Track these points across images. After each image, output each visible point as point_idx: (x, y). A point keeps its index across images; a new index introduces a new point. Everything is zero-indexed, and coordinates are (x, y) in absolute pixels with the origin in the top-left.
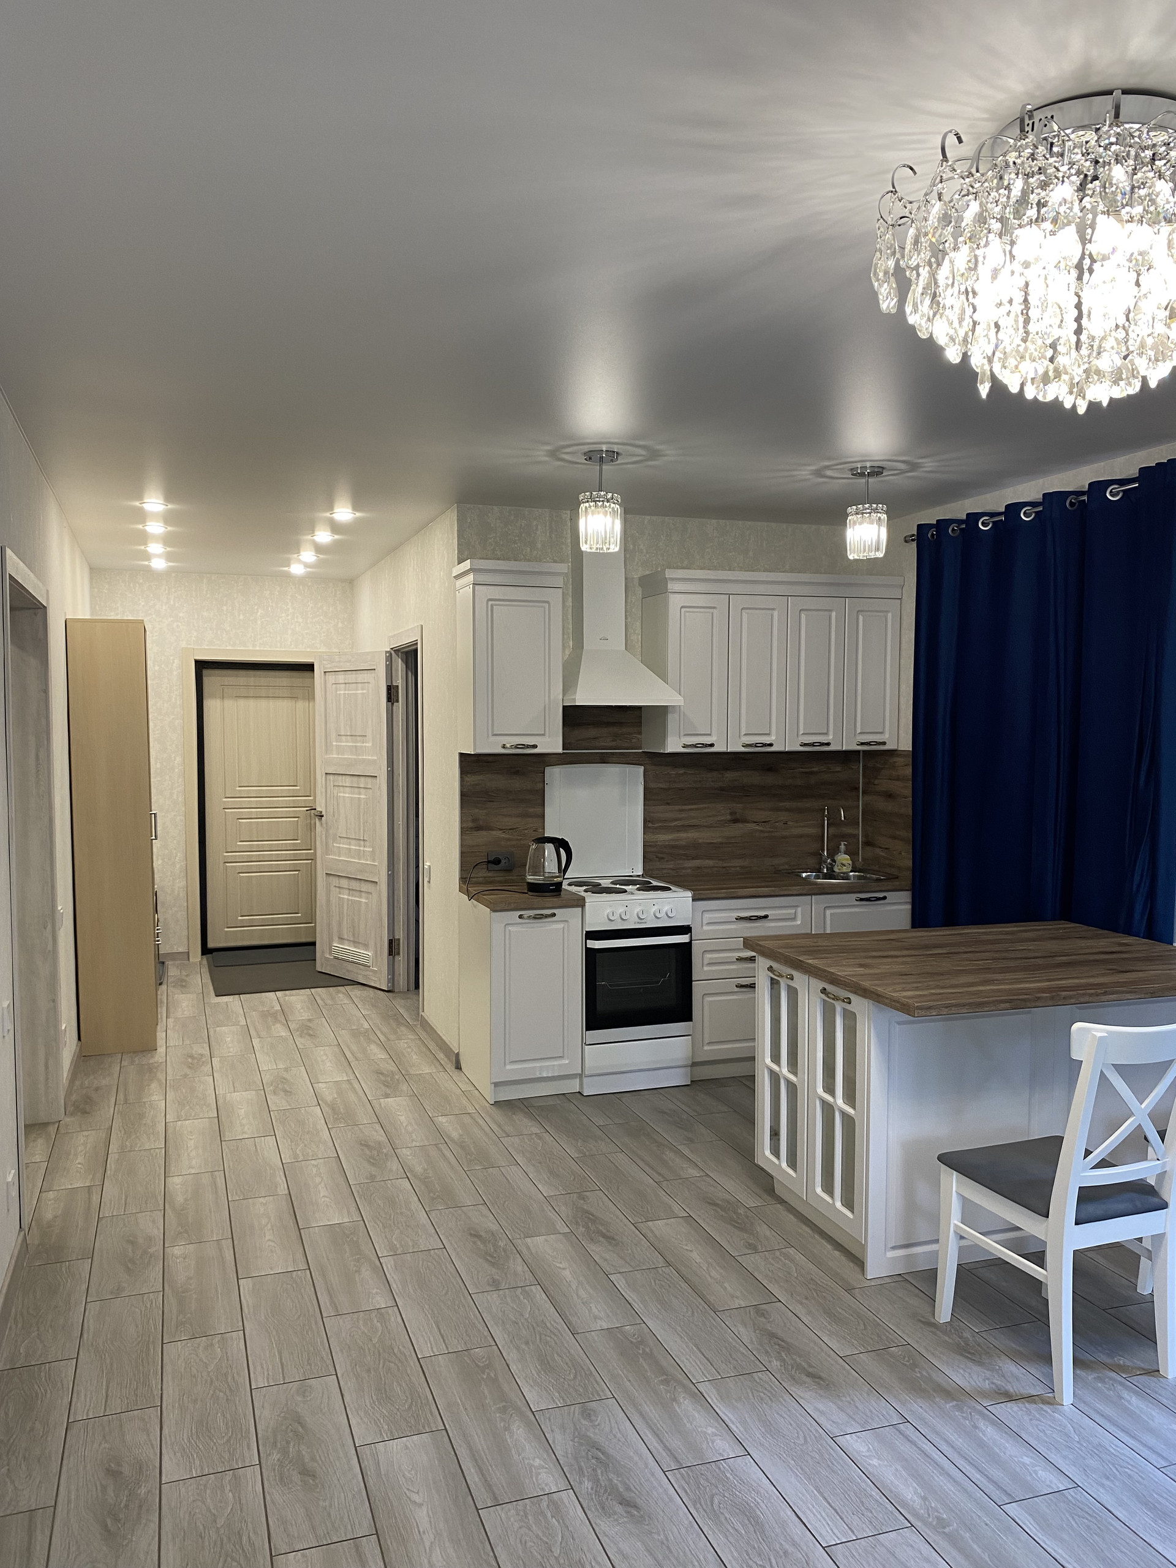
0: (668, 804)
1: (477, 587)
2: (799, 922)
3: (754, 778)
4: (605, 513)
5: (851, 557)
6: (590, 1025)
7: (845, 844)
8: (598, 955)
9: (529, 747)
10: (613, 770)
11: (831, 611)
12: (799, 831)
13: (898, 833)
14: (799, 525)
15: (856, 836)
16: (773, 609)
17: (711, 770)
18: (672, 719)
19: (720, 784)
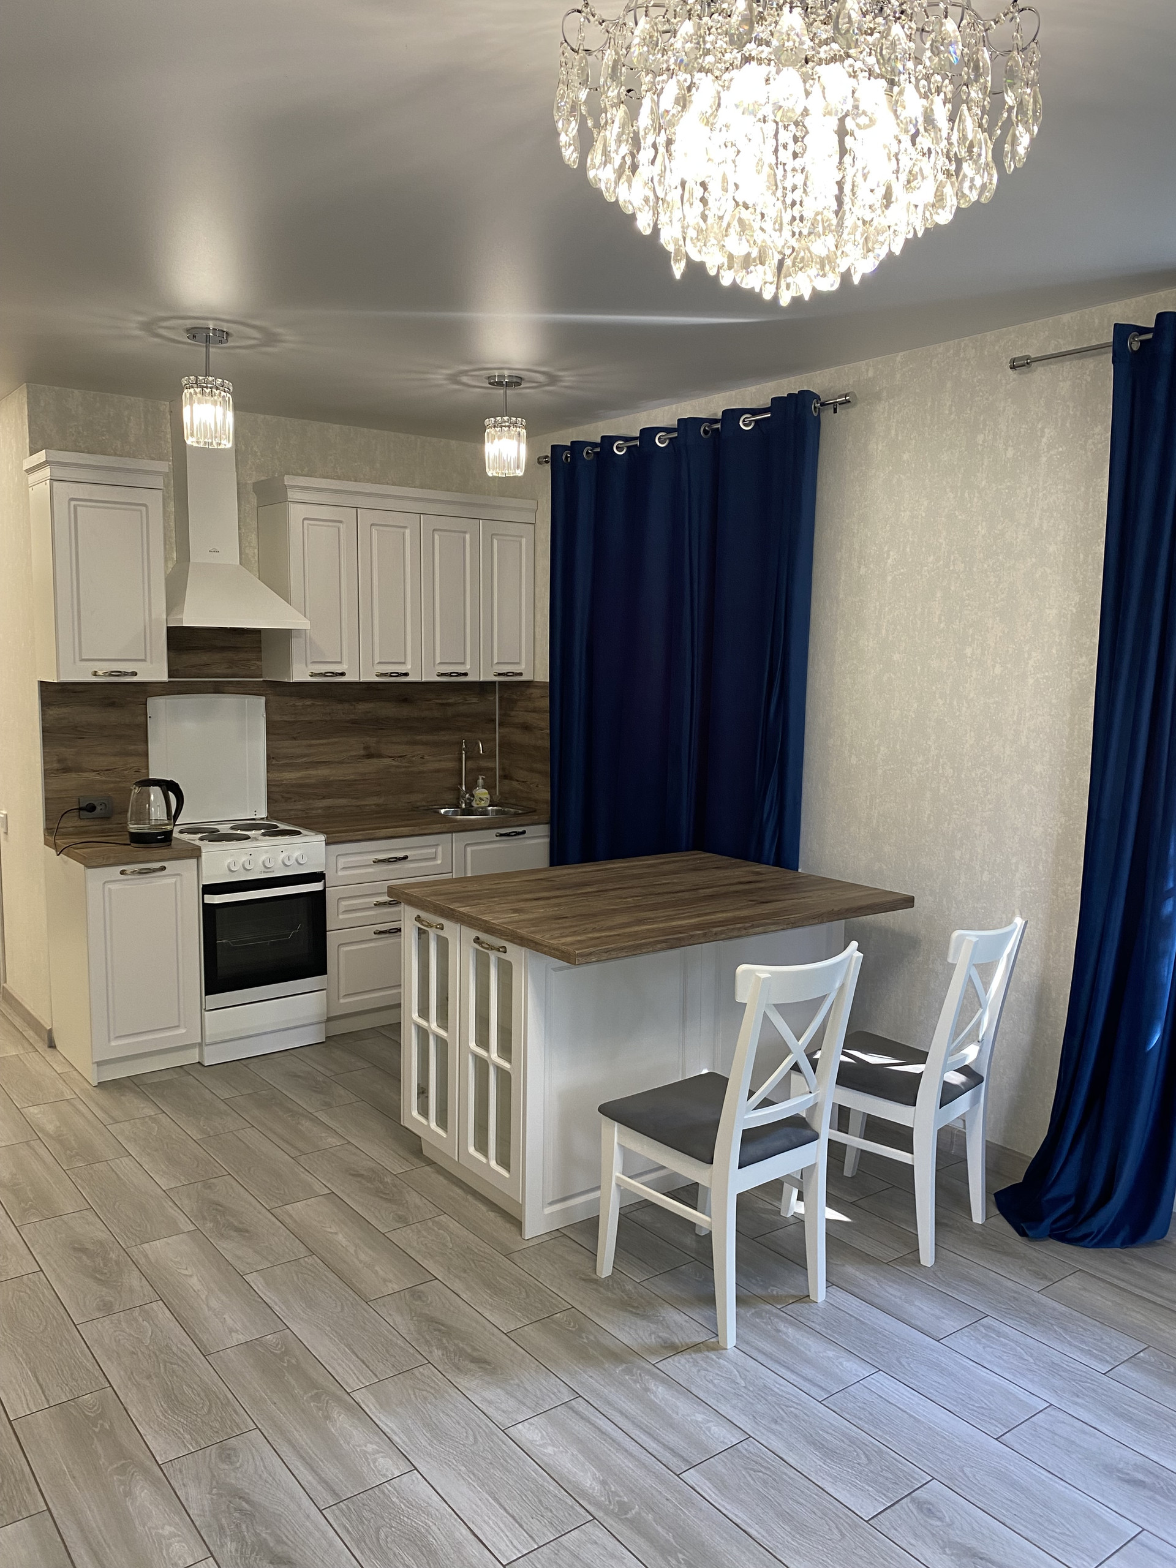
0: (295, 739)
1: (55, 484)
2: (439, 862)
3: (389, 710)
4: (215, 403)
5: (490, 474)
6: (209, 991)
7: (482, 778)
8: (218, 911)
9: (126, 674)
10: (228, 701)
11: (465, 532)
12: (437, 766)
13: (535, 765)
14: (428, 438)
15: (493, 769)
16: (405, 527)
17: (341, 701)
18: (296, 645)
19: (352, 717)
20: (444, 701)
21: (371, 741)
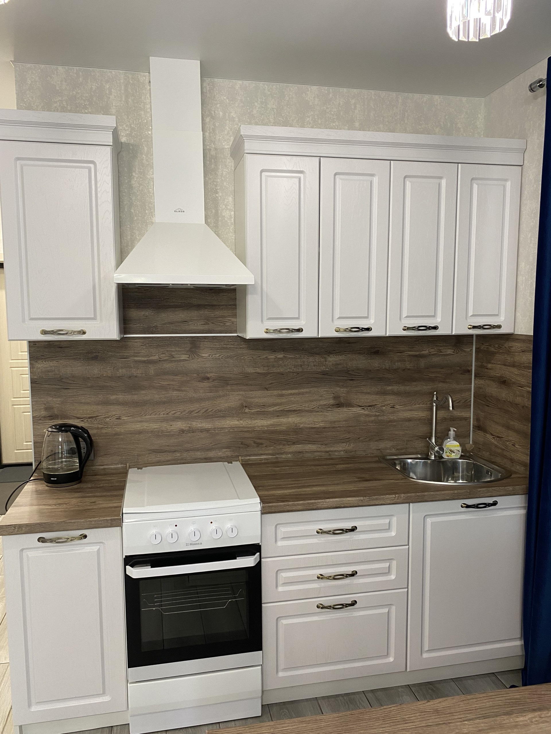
2: (393, 534)
3: (359, 362)
6: (133, 663)
9: (74, 333)
12: (407, 415)
15: (467, 419)
18: (249, 299)
19: (323, 368)
20: (417, 353)
21: (341, 391)
